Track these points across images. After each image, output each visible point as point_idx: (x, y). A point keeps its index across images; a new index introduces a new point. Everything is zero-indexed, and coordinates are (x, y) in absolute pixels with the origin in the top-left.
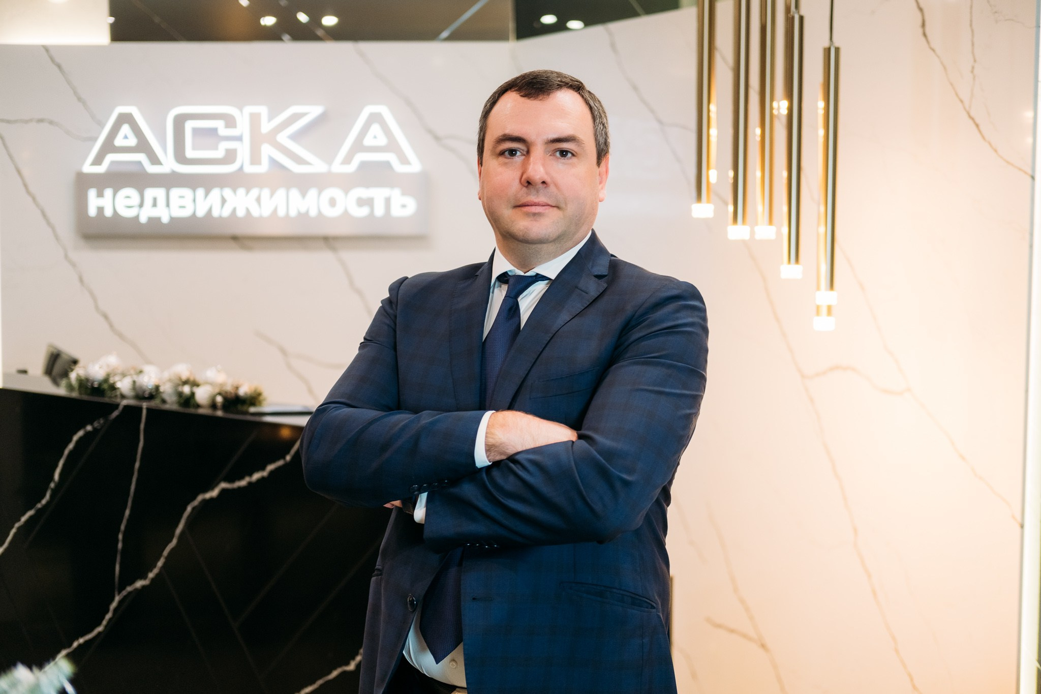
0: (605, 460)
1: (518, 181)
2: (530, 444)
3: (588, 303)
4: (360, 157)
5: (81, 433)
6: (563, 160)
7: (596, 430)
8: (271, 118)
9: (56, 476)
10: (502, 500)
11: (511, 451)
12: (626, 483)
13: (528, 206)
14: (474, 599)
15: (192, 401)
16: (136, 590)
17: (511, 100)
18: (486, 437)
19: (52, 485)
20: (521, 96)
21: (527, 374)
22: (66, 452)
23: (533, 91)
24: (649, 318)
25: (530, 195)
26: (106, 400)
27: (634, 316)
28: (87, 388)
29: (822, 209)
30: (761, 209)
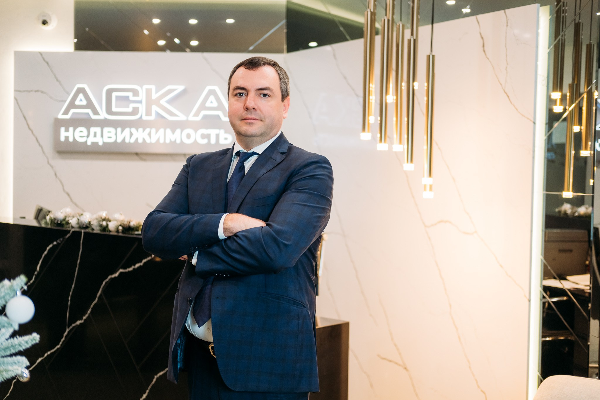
0: (276, 235)
1: (243, 108)
2: (244, 228)
3: (276, 165)
4: (204, 113)
5: (51, 246)
6: (265, 99)
7: (273, 221)
8: (156, 92)
9: (38, 268)
10: (230, 254)
11: (235, 231)
12: (286, 245)
13: (247, 119)
14: (217, 298)
15: (107, 229)
16: (77, 325)
17: (242, 69)
18: (223, 225)
19: (36, 273)
20: (246, 69)
21: (245, 197)
22: (43, 256)
23: (251, 66)
24: (301, 171)
25: (248, 114)
26: (64, 229)
27: (295, 170)
28: (55, 223)
29: (425, 137)
30: (395, 137)
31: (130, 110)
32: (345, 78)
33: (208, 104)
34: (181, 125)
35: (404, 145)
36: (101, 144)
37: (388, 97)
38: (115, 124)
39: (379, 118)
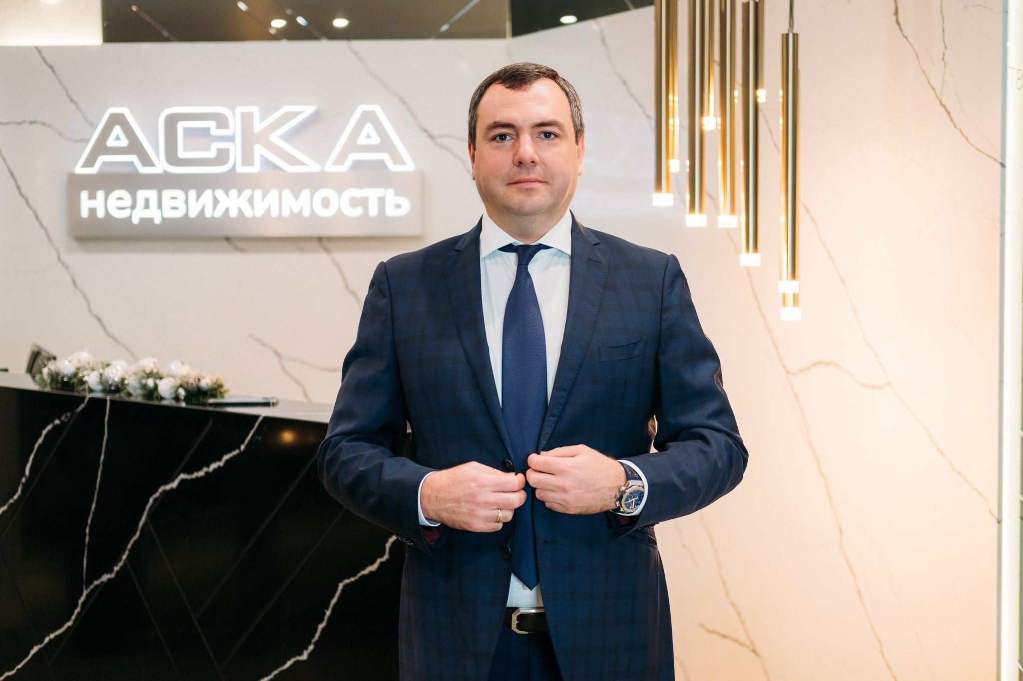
1: (510, 162)
4: (354, 157)
5: (49, 427)
6: (549, 141)
8: (263, 118)
13: (521, 182)
15: (155, 393)
16: (103, 583)
17: (499, 90)
19: (23, 480)
20: (506, 88)
22: (36, 446)
23: (517, 83)
25: (521, 173)
26: (76, 394)
28: (57, 382)
29: (783, 198)
30: (723, 199)
31: (212, 154)
32: (625, 83)
33: (362, 140)
34: (313, 182)
35: (739, 215)
36: (158, 221)
37: (706, 120)
38: (183, 183)
39: (688, 163)
